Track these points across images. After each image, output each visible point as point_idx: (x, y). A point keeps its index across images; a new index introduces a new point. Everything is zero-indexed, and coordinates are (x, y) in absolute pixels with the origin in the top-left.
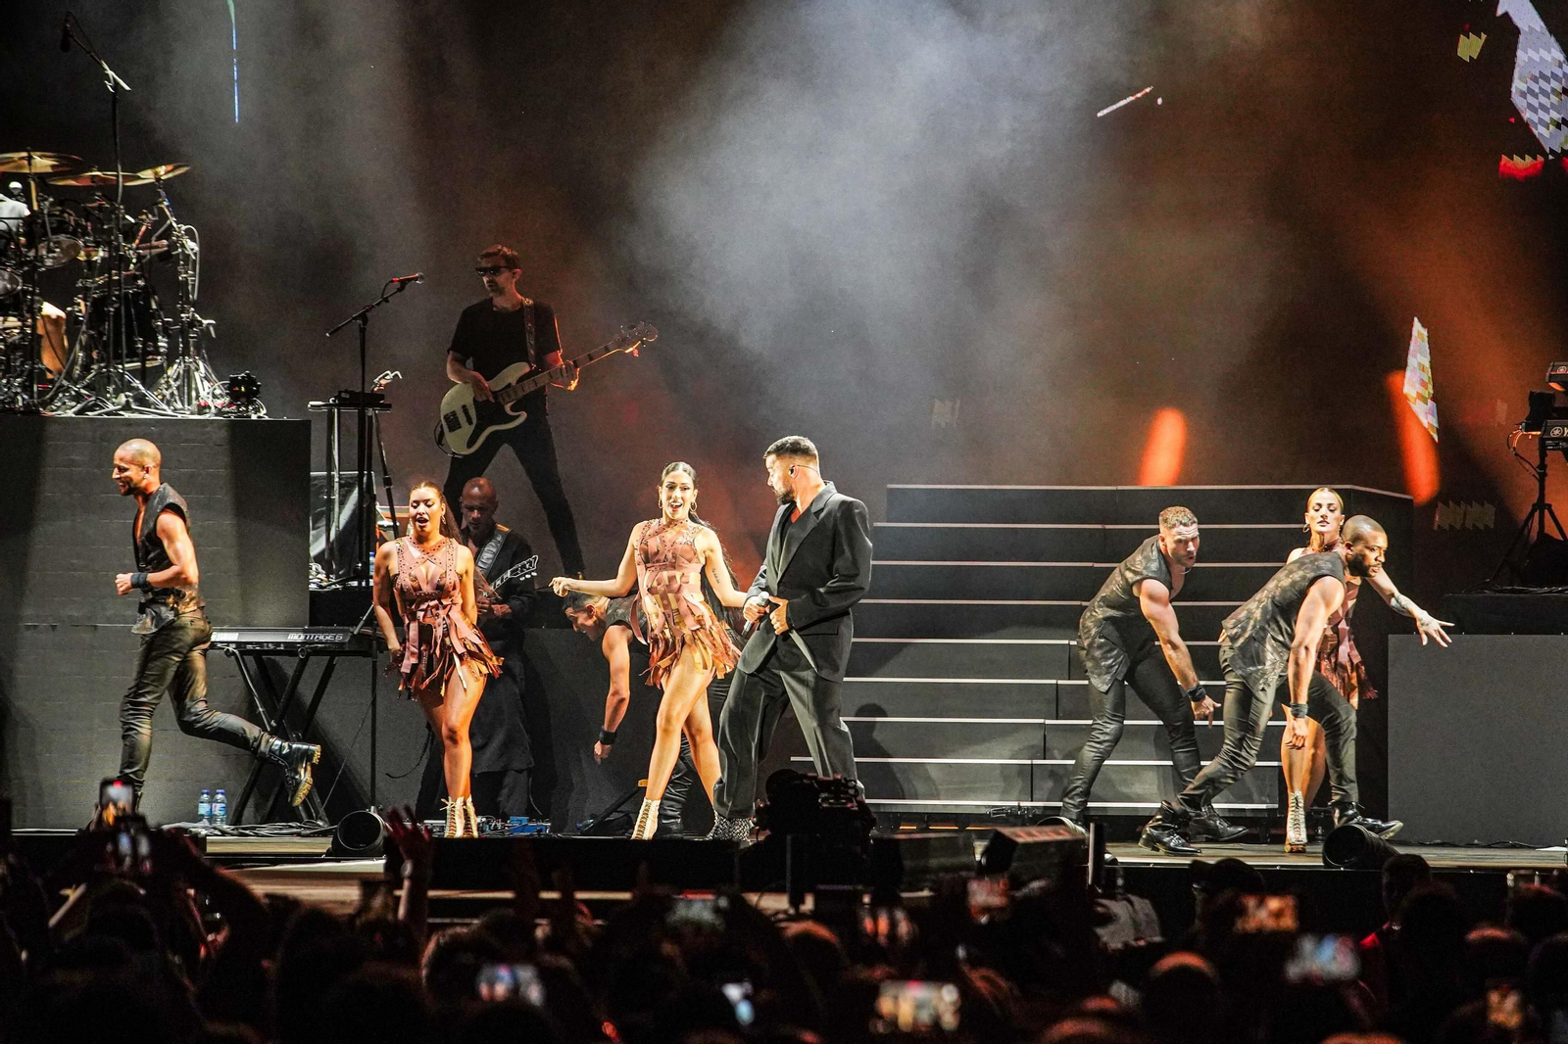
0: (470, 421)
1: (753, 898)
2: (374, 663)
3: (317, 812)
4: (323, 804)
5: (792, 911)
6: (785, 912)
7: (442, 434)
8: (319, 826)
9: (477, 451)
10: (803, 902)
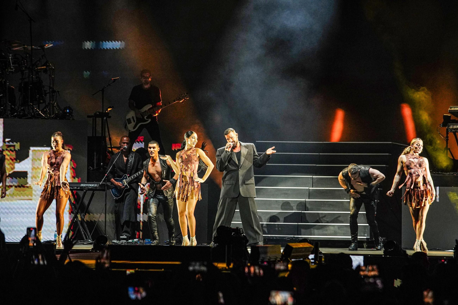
0: (134, 121)
1: (216, 264)
2: (106, 193)
3: (89, 237)
4: (90, 235)
5: (227, 268)
6: (225, 268)
7: (126, 125)
8: (90, 241)
9: (136, 130)
10: (230, 265)
